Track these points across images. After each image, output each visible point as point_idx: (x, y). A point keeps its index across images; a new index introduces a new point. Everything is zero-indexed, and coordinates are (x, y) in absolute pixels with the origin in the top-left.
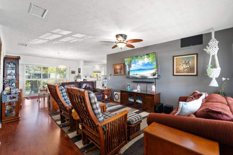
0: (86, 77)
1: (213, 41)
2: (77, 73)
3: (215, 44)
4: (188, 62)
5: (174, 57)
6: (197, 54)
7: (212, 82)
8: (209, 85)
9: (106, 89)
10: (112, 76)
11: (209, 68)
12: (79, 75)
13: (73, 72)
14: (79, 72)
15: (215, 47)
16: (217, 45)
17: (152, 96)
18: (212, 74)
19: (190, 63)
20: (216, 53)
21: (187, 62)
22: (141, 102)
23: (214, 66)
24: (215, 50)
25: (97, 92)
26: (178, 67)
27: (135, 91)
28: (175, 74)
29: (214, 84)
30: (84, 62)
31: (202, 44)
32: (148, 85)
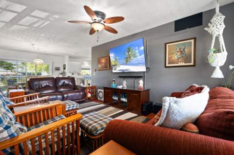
0: (73, 74)
1: (218, 16)
2: (62, 70)
3: (220, 19)
4: (184, 49)
5: (166, 44)
6: (195, 39)
7: (215, 72)
8: (211, 77)
9: (90, 86)
10: (97, 71)
11: (212, 53)
12: (64, 71)
13: (57, 69)
14: (64, 69)
15: (220, 24)
16: (222, 21)
17: (139, 92)
18: (216, 61)
19: (186, 50)
20: (221, 32)
21: (182, 50)
22: (126, 101)
23: (218, 50)
24: (220, 28)
25: (77, 89)
26: (171, 56)
27: (120, 87)
28: (167, 65)
29: (218, 74)
30: (70, 57)
31: (202, 24)
32: (136, 80)
